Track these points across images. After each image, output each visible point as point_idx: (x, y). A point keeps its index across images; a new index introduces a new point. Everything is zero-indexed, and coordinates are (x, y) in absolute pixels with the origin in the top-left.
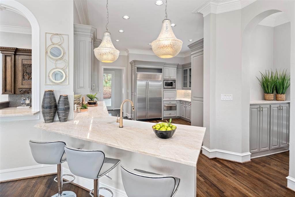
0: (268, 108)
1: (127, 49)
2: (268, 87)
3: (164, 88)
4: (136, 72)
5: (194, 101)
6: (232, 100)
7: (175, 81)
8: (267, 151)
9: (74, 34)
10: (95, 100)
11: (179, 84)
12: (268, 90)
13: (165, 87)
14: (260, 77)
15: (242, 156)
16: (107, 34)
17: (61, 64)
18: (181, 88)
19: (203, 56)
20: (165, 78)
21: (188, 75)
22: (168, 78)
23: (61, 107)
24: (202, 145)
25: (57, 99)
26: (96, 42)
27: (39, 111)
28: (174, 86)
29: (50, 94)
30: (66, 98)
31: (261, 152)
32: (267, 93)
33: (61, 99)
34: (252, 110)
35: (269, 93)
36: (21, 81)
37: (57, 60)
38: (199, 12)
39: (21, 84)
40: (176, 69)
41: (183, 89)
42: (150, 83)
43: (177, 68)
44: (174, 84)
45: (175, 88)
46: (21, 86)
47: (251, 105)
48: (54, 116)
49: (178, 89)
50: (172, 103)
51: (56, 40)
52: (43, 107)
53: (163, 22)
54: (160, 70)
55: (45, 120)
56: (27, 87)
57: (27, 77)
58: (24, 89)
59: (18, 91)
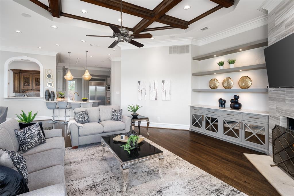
9: (56, 69)
10: (63, 96)
16: (69, 71)
17: (51, 80)
23: (52, 95)
25: (50, 93)
26: (65, 73)
27: (43, 97)
29: (48, 91)
30: (54, 92)
33: (52, 93)
36: (23, 86)
37: (50, 79)
48: (49, 99)
52: (45, 95)
55: (46, 100)
56: (26, 89)
57: (26, 84)
58: (24, 90)
59: (21, 91)
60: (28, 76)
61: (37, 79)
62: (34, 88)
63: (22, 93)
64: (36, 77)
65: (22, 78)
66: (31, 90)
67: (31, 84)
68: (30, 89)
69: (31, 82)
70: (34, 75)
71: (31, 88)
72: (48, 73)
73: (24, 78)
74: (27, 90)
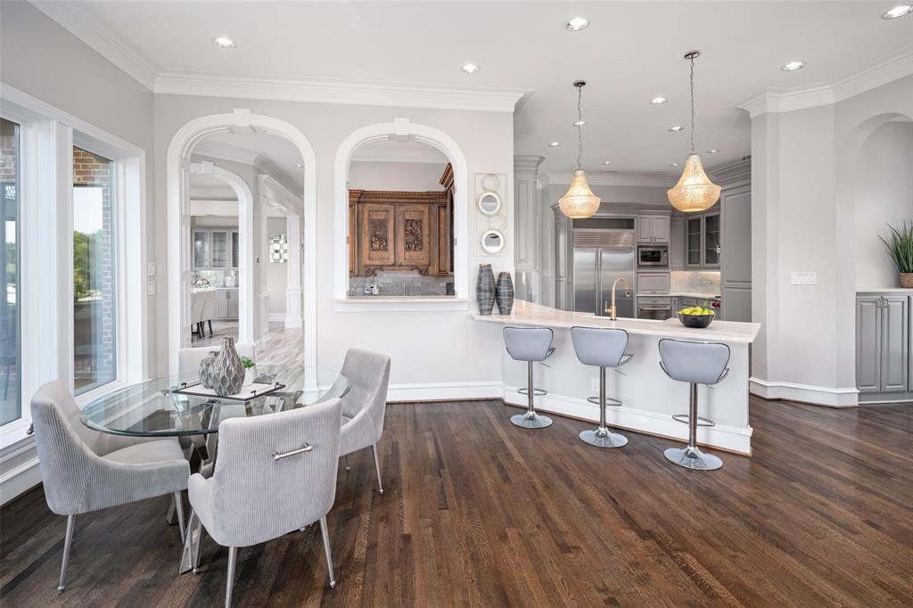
0: (903, 302)
1: (545, 175)
2: (907, 259)
3: (639, 266)
4: (572, 229)
5: (728, 290)
6: (815, 283)
7: (665, 248)
8: (903, 392)
9: (515, 171)
11: (675, 255)
12: (908, 265)
13: (641, 263)
14: (889, 237)
15: (839, 394)
16: (580, 172)
18: (681, 265)
19: (750, 195)
20: (640, 240)
21: (701, 233)
22: (649, 240)
23: (503, 290)
24: (750, 376)
25: (497, 279)
27: (467, 297)
28: (663, 262)
29: (485, 270)
30: (508, 277)
31: (884, 393)
32: (906, 272)
33: (502, 279)
34: (864, 304)
35: (909, 272)
36: (367, 252)
37: (490, 217)
38: (740, 107)
39: (367, 256)
40: (668, 217)
41: (687, 269)
42: (605, 256)
43: (672, 216)
44: (663, 256)
45: (666, 266)
46: (368, 262)
47: (858, 294)
48: (493, 306)
49: (673, 269)
50: (658, 302)
51: (490, 183)
53: (687, 158)
54: (628, 224)
55: (481, 310)
56: (377, 263)
57: (376, 246)
58: (372, 268)
59: (362, 271)
60: (382, 216)
61: (411, 226)
62: (401, 260)
63: (363, 279)
64: (407, 217)
65: (366, 222)
66: (394, 265)
67: (391, 245)
68: (390, 263)
69: (390, 236)
70: (403, 209)
71: (392, 261)
72: (485, 190)
73: (372, 222)
74: (381, 268)
